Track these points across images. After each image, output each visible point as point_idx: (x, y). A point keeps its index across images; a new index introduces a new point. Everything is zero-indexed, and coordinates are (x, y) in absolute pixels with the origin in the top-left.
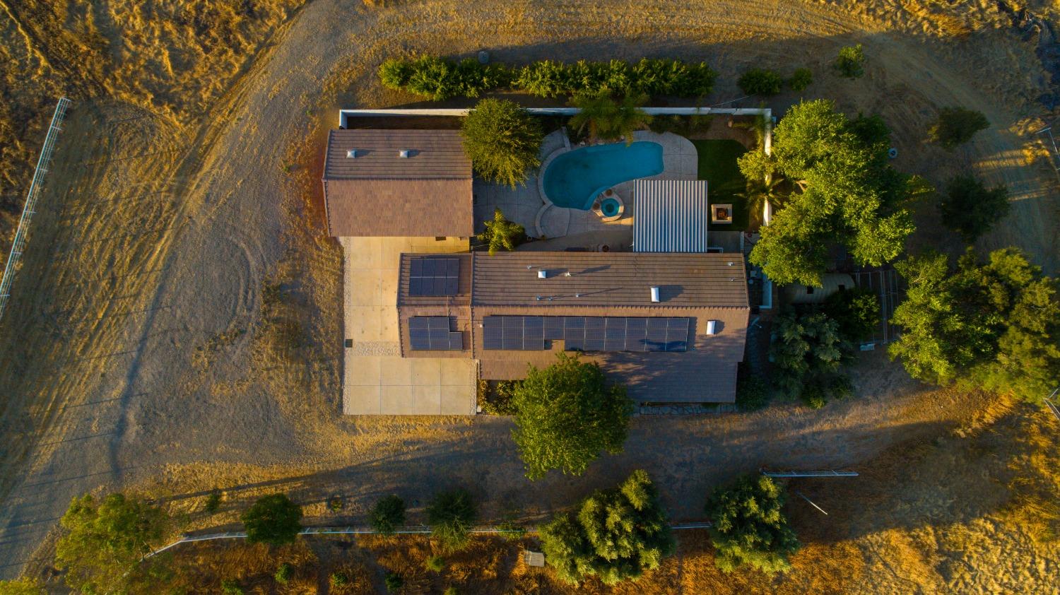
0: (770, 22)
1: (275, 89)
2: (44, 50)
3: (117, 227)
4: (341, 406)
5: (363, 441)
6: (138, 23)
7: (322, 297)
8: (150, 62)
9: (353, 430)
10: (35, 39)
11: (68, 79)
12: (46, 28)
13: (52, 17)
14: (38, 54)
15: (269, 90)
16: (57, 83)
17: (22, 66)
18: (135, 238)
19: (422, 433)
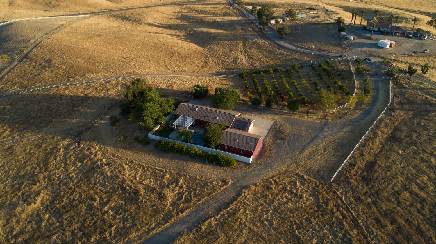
0: (131, 154)
1: (267, 170)
2: (338, 196)
3: (322, 156)
4: (274, 122)
5: (272, 117)
6: (305, 195)
7: (271, 137)
8: (303, 185)
9: (272, 119)
10: (341, 199)
11: (331, 187)
12: (337, 201)
13: (334, 203)
14: (340, 196)
15: (269, 171)
16: (335, 187)
17: (346, 194)
18: (317, 154)
19: (258, 116)
